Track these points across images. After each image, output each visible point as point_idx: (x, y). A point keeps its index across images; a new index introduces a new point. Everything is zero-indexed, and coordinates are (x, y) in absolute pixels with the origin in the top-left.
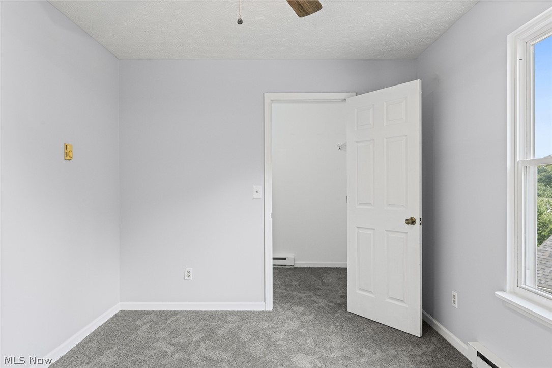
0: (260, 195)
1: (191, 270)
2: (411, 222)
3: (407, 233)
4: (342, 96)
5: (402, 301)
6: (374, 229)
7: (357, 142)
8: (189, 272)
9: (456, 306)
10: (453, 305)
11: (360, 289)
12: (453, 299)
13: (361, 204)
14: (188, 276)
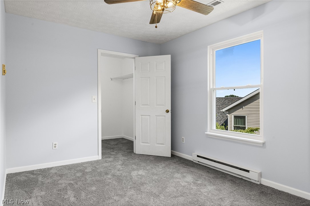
0: (96, 101)
1: (57, 143)
2: (167, 111)
3: (165, 116)
4: (133, 56)
5: (163, 144)
6: (150, 116)
7: (141, 78)
8: (55, 145)
9: (184, 142)
10: (182, 142)
11: (143, 143)
12: (182, 140)
13: (143, 105)
14: (55, 147)
